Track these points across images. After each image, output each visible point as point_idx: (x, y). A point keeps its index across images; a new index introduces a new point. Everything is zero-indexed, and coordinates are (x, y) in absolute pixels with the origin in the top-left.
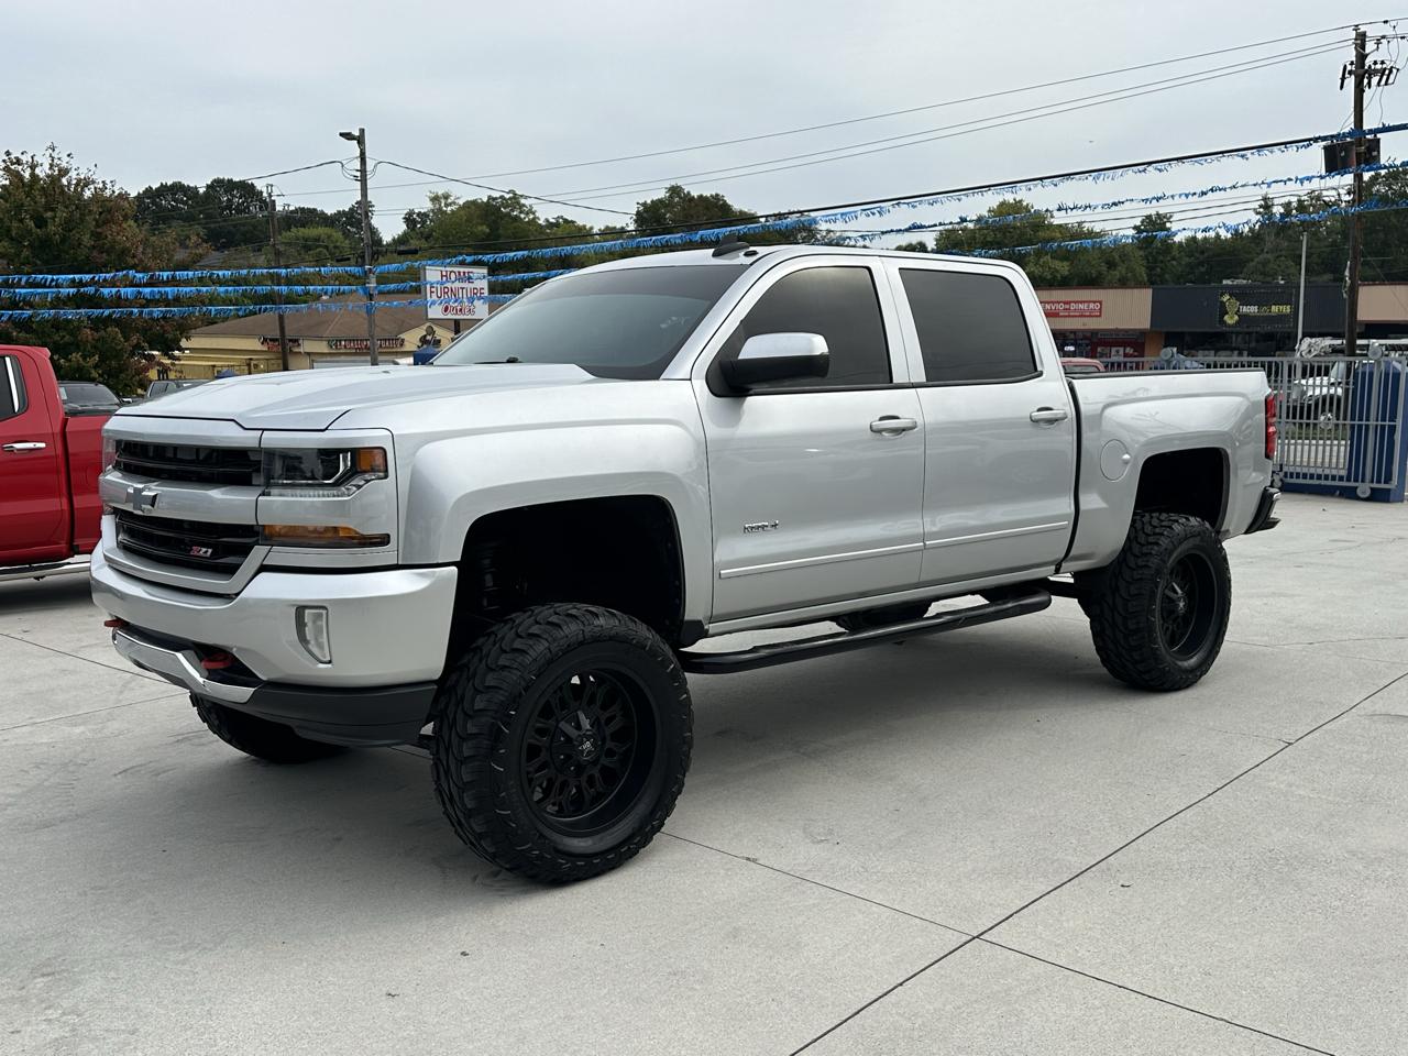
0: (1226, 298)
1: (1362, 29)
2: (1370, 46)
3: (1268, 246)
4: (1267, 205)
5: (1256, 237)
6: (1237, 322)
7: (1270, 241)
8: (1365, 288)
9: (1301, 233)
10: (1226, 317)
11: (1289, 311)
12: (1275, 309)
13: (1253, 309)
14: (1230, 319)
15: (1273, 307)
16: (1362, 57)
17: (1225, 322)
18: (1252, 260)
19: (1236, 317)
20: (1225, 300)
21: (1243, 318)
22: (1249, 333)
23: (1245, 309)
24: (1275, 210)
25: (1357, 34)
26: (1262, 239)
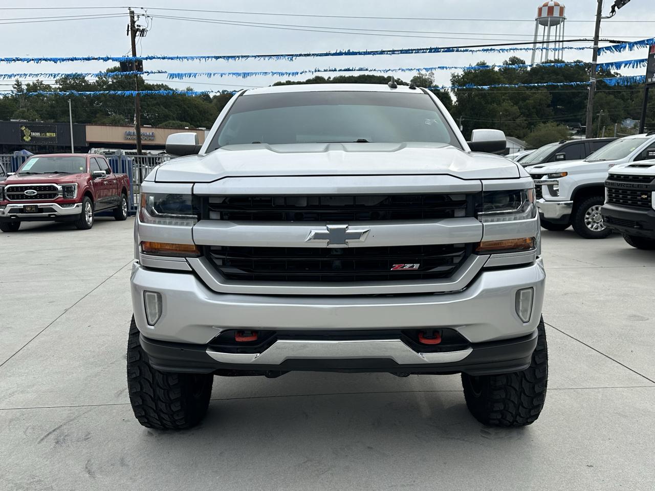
0: (23, 128)
1: (132, 9)
2: (136, 19)
3: (22, 104)
4: (18, 84)
5: (15, 99)
6: (30, 140)
7: (22, 102)
8: (88, 126)
9: (68, 99)
10: (24, 138)
11: (55, 135)
12: (48, 134)
13: (38, 134)
14: (27, 139)
15: (47, 134)
16: (133, 22)
17: (24, 140)
18: (17, 111)
19: (30, 138)
20: (23, 129)
21: (33, 138)
22: (35, 146)
23: (33, 134)
24: (23, 87)
25: (130, 11)
26: (18, 101)
